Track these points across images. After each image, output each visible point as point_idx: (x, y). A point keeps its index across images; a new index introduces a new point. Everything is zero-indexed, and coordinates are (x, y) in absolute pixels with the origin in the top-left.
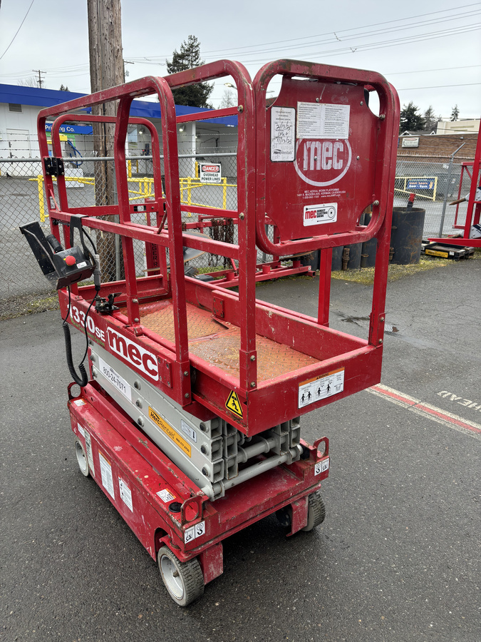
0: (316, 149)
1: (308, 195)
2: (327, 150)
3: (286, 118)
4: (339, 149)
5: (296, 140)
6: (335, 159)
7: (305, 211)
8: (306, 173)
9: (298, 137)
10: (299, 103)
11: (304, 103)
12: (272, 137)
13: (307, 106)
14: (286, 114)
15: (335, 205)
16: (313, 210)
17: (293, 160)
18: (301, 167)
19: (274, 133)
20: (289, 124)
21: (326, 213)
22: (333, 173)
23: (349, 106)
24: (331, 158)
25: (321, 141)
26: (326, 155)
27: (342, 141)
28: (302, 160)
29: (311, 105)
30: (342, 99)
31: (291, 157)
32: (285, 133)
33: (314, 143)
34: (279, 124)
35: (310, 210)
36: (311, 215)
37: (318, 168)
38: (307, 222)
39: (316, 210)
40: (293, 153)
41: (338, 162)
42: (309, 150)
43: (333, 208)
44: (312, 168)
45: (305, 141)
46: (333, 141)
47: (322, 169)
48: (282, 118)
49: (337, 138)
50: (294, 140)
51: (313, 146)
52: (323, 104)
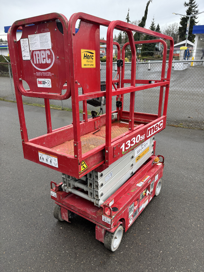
0: (38, 54)
1: (38, 74)
2: (43, 55)
3: (25, 42)
4: (48, 54)
5: (30, 51)
6: (47, 58)
7: (37, 81)
8: (36, 65)
9: (30, 50)
10: (29, 36)
11: (31, 35)
12: (22, 51)
13: (32, 36)
14: (25, 41)
15: (50, 80)
16: (41, 81)
17: (30, 59)
18: (33, 62)
19: (22, 49)
20: (27, 45)
21: (46, 83)
22: (47, 65)
23: (50, 33)
24: (45, 58)
25: (40, 50)
26: (43, 57)
27: (49, 50)
28: (33, 59)
29: (33, 36)
30: (46, 30)
31: (29, 58)
32: (26, 49)
33: (37, 52)
34: (23, 45)
35: (40, 81)
36: (40, 83)
37: (40, 63)
38: (39, 86)
39: (42, 81)
40: (30, 56)
41: (48, 60)
42: (35, 55)
43: (49, 81)
44: (38, 63)
45: (33, 51)
46: (45, 50)
47: (42, 63)
48: (24, 43)
49: (46, 49)
50: (29, 51)
51: (37, 53)
52: (38, 34)
